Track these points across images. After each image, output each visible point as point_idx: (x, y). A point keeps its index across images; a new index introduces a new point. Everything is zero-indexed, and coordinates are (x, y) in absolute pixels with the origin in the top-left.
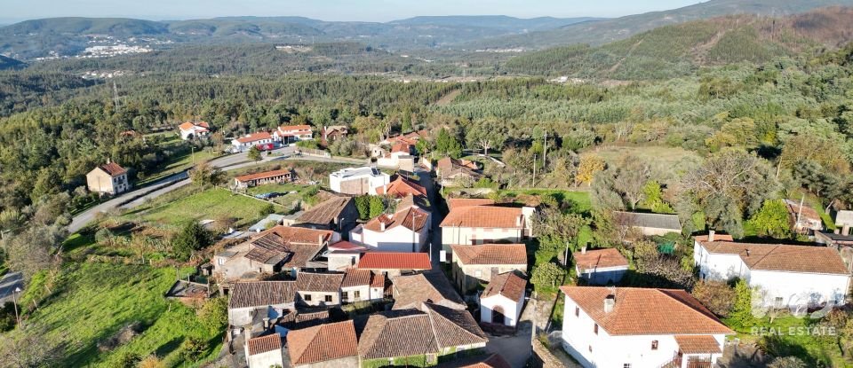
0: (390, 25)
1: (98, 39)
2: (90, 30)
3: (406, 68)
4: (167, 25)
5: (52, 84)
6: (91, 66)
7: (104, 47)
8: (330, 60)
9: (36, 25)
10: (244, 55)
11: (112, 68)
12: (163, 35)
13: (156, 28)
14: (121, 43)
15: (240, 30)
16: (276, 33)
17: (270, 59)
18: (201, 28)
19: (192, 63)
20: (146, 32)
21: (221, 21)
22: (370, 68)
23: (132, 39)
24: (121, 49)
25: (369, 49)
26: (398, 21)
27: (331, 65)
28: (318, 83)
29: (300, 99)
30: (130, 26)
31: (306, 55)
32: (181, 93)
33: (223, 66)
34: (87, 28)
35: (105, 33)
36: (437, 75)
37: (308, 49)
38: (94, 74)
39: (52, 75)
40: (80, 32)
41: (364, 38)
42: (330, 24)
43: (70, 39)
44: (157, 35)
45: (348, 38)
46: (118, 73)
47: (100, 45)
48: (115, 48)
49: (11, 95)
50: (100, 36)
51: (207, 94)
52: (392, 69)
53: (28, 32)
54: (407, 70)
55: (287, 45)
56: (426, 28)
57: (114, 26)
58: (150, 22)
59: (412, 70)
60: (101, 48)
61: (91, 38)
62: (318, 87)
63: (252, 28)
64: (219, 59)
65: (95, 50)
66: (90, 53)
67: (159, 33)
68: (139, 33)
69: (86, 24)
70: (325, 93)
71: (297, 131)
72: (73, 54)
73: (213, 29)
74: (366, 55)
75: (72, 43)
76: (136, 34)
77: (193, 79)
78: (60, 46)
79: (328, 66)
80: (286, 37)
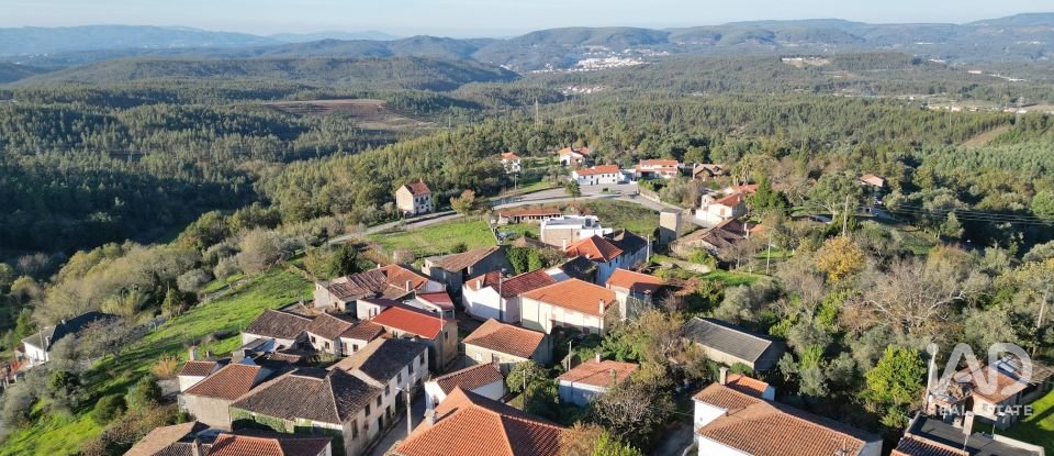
0: (972, 28)
1: (595, 51)
2: (589, 41)
3: (965, 89)
4: (669, 33)
5: (528, 99)
6: (574, 81)
7: (597, 60)
8: (851, 76)
9: (541, 36)
10: (740, 69)
11: (593, 83)
12: (661, 46)
13: (655, 37)
14: (615, 55)
15: (750, 38)
16: (795, 41)
17: (769, 74)
18: (704, 36)
19: (676, 78)
20: (644, 42)
21: (730, 27)
22: (906, 89)
23: (626, 51)
24: (613, 61)
25: (916, 62)
26: (986, 21)
27: (848, 84)
28: (801, 107)
29: (772, 126)
30: (629, 35)
31: (820, 69)
32: (636, 113)
33: (709, 83)
34: (587, 39)
35: (602, 44)
36: (1013, 101)
37: (825, 61)
38: (574, 89)
39: (531, 90)
40: (579, 43)
41: (920, 47)
42: (876, 28)
43: (568, 51)
44: (653, 47)
45: (896, 46)
46: (597, 89)
47: (595, 57)
48: (607, 60)
49: (489, 108)
50: (595, 47)
51: (662, 116)
52: (942, 89)
53: (532, 44)
54: (966, 93)
55: (798, 56)
56: (1033, 31)
57: (611, 37)
58: (651, 31)
59: (974, 92)
60: (592, 60)
61: (587, 50)
62: (800, 111)
63: (765, 36)
64: (707, 73)
65: (588, 63)
66: (582, 66)
67: (657, 42)
68: (636, 44)
69: (586, 35)
70: (806, 121)
71: (660, 167)
72: (565, 67)
73: (718, 37)
74: (910, 69)
75: (568, 55)
76: (633, 44)
77: (663, 97)
78: (557, 58)
79: (844, 84)
80: (806, 47)
